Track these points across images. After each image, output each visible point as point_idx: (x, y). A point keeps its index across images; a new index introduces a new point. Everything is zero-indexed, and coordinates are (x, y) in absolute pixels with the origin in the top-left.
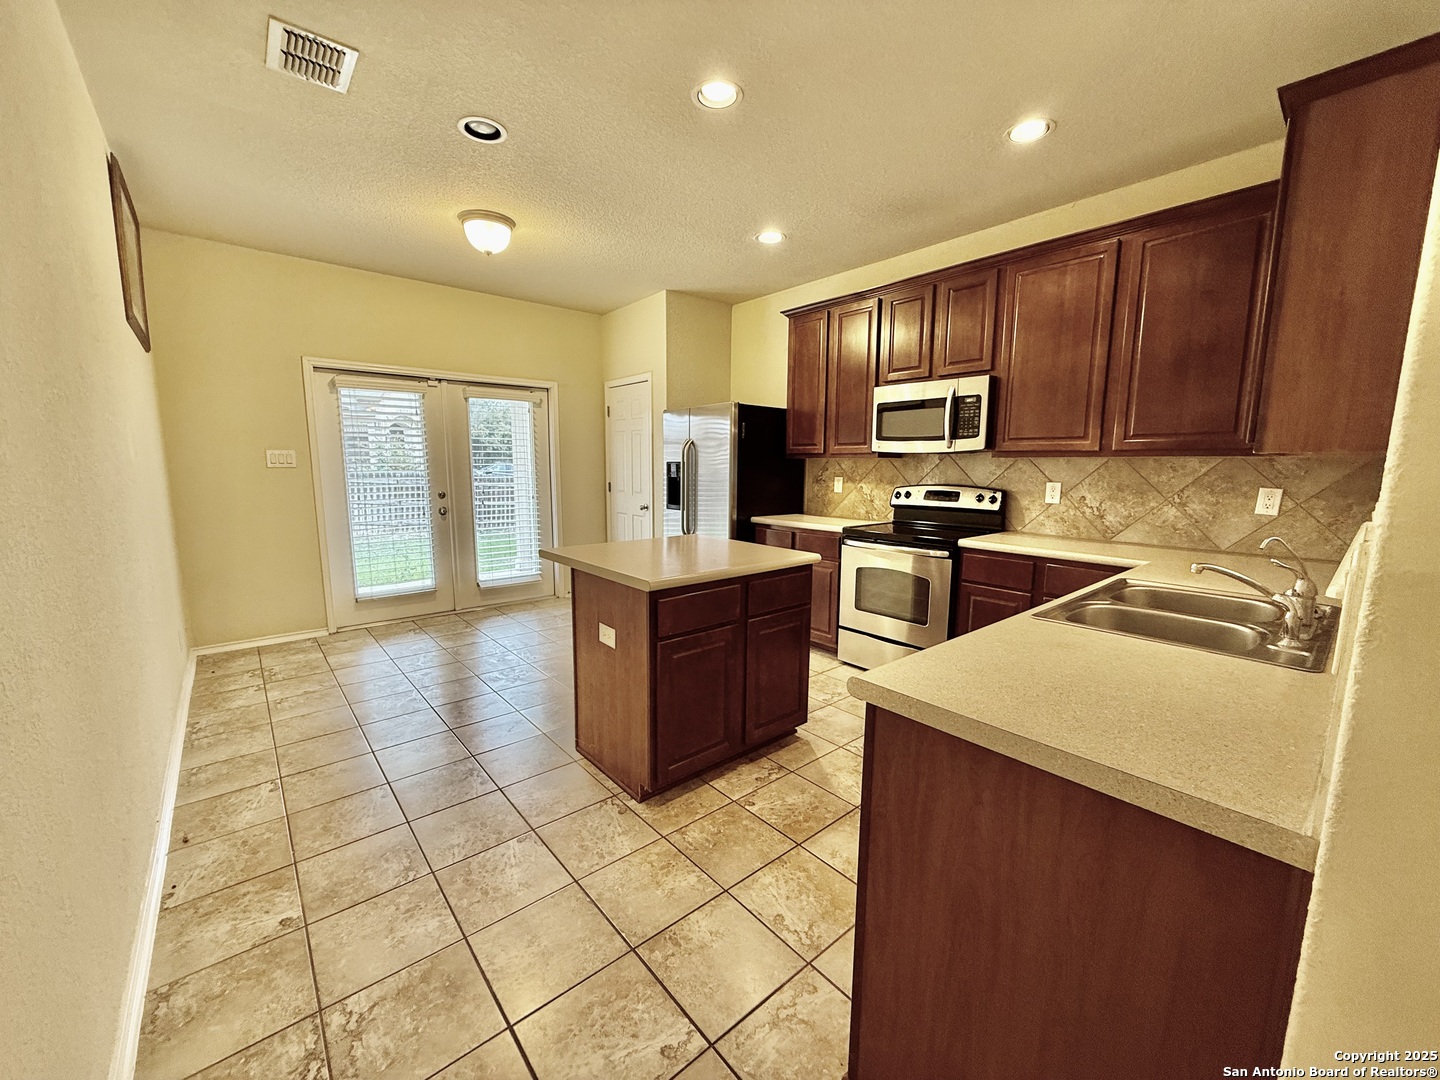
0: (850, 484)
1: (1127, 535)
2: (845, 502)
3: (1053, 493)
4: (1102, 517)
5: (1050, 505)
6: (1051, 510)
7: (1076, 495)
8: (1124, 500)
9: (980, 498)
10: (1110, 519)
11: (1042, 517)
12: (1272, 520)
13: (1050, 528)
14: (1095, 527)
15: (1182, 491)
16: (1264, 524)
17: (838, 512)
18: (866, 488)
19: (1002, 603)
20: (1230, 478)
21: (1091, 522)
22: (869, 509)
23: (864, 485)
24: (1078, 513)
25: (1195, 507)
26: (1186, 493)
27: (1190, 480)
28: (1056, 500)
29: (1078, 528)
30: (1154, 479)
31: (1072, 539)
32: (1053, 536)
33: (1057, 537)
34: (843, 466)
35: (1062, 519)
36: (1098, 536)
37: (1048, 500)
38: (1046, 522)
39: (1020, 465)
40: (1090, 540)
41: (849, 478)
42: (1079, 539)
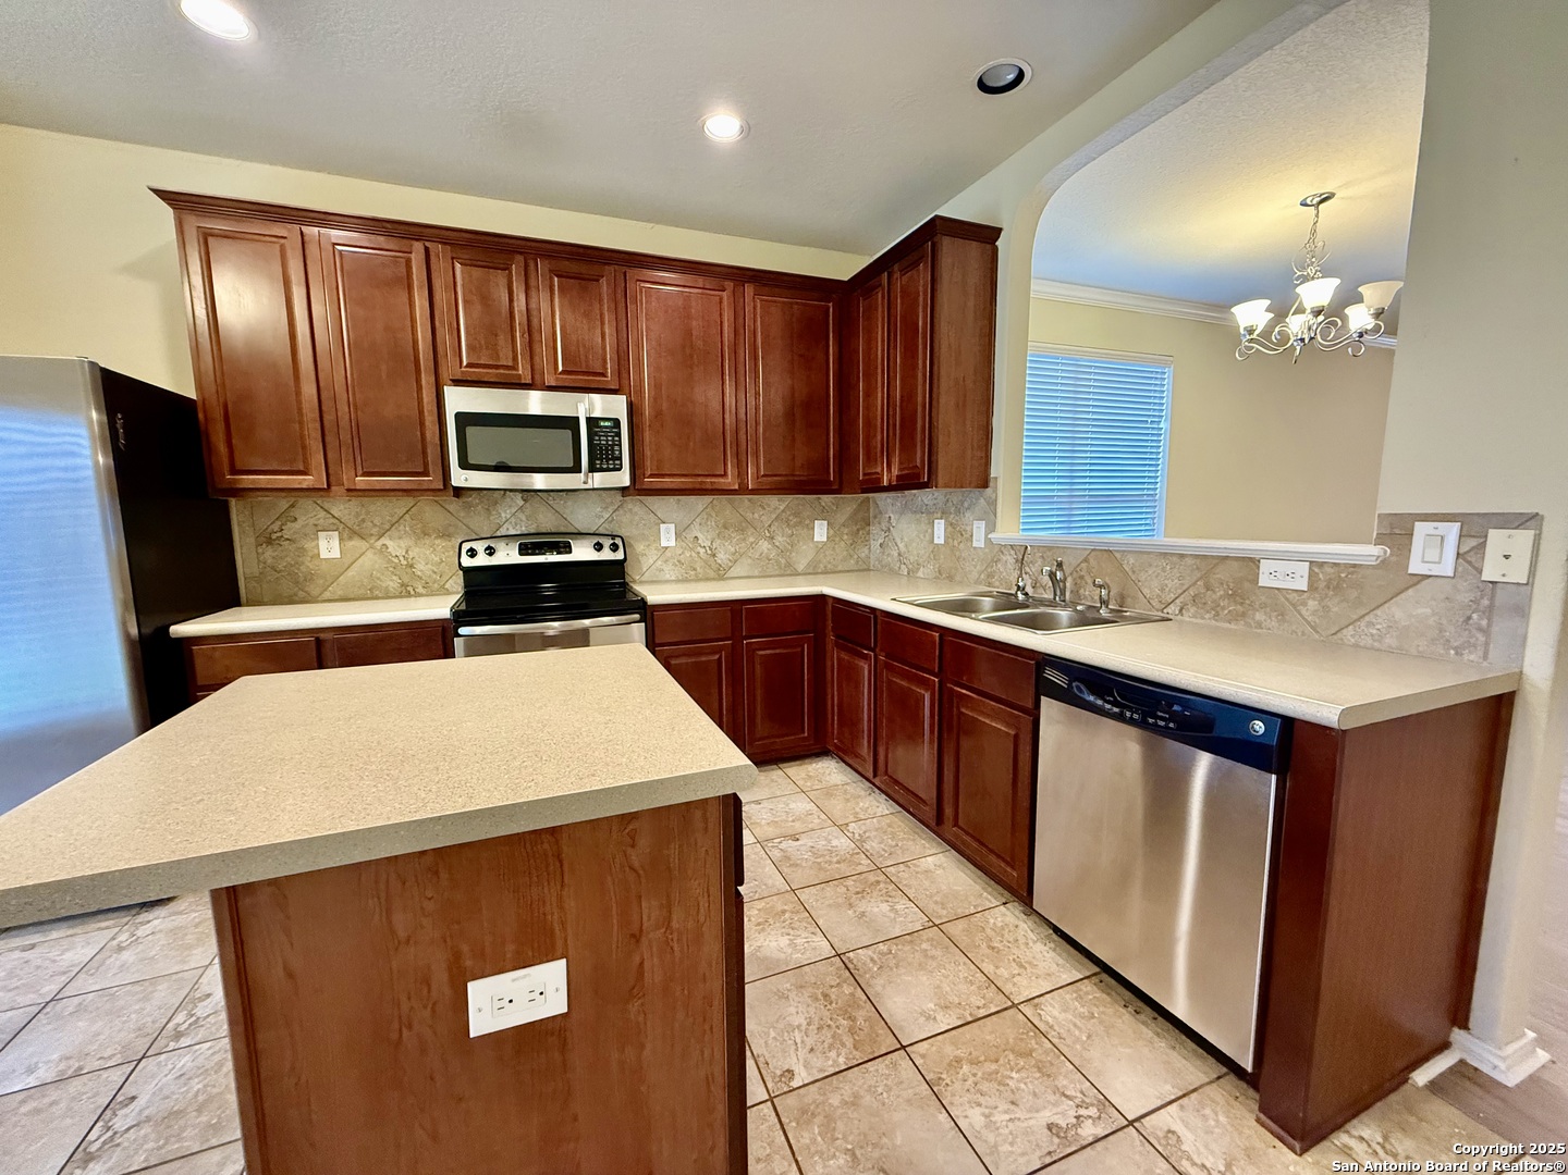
0: (356, 543)
1: (736, 571)
2: (350, 573)
3: (668, 536)
4: (714, 555)
5: (667, 548)
6: (668, 553)
7: (690, 536)
8: (730, 537)
9: (599, 547)
10: (722, 557)
11: (659, 562)
12: (825, 544)
13: (670, 572)
14: (710, 566)
15: (770, 526)
16: (821, 547)
17: (336, 590)
18: (395, 546)
19: (704, 659)
20: (796, 515)
21: (706, 562)
22: (406, 579)
23: (389, 543)
24: (694, 554)
25: (779, 540)
26: (773, 528)
27: (774, 516)
28: (672, 543)
29: (695, 569)
30: (749, 516)
31: (691, 581)
32: (673, 581)
33: (678, 581)
34: (335, 512)
35: (679, 561)
36: (712, 574)
37: (664, 543)
38: (664, 567)
39: (630, 506)
40: (707, 579)
41: (349, 532)
42: (698, 580)
